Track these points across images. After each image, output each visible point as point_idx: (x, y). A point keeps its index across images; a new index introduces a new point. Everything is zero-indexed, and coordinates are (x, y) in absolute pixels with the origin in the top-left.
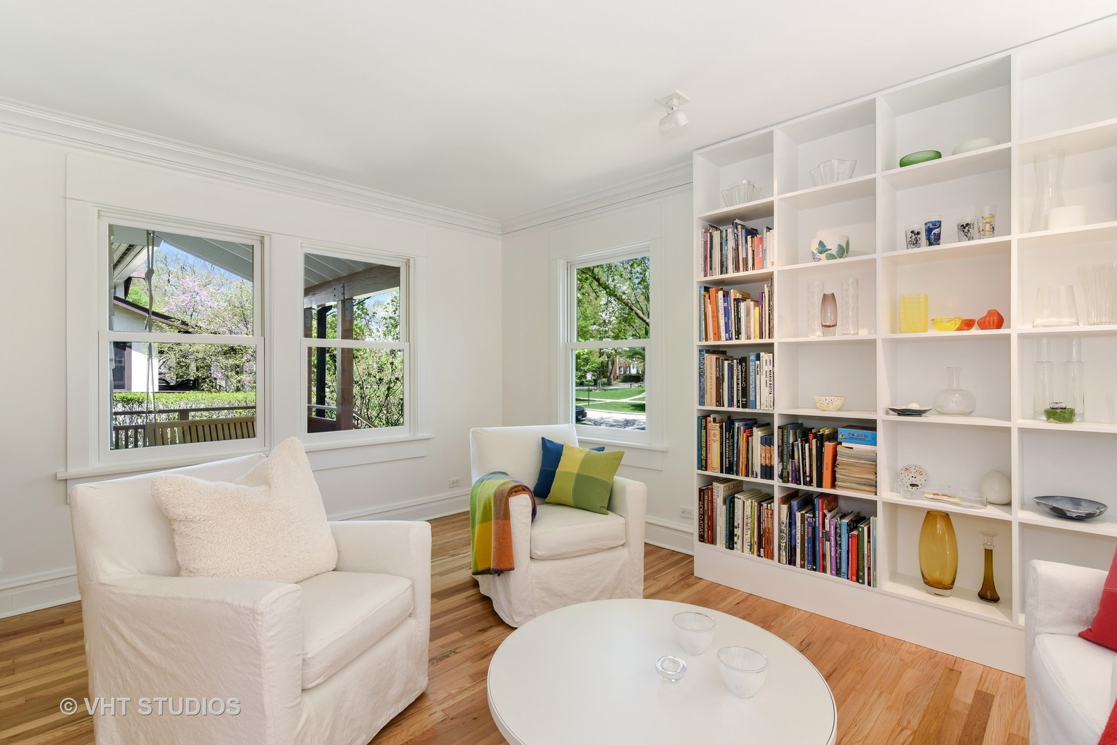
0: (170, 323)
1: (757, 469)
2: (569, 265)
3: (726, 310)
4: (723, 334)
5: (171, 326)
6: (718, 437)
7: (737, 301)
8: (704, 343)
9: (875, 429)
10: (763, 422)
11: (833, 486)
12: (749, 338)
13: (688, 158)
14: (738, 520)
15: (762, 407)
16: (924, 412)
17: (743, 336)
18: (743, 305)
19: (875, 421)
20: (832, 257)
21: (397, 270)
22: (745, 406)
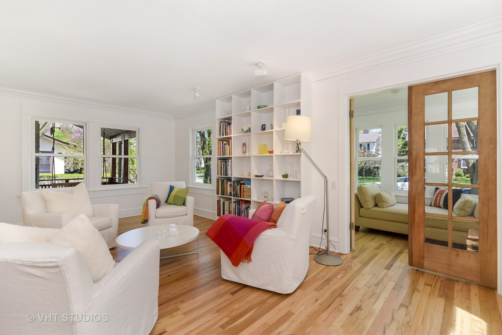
0: (69, 146)
1: (229, 194)
2: (193, 131)
3: (223, 147)
4: (222, 154)
5: (70, 148)
6: (221, 185)
7: (225, 144)
8: (218, 157)
9: (250, 181)
10: (229, 179)
11: (243, 197)
12: (227, 155)
13: (214, 101)
14: (225, 209)
15: (229, 176)
16: (263, 176)
17: (226, 155)
18: (226, 145)
19: (250, 179)
20: (245, 133)
21: (135, 132)
22: (226, 175)
